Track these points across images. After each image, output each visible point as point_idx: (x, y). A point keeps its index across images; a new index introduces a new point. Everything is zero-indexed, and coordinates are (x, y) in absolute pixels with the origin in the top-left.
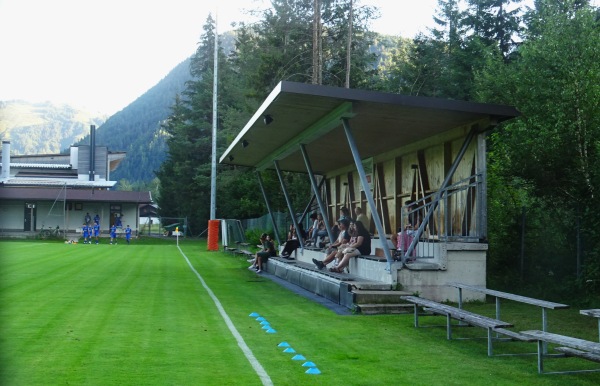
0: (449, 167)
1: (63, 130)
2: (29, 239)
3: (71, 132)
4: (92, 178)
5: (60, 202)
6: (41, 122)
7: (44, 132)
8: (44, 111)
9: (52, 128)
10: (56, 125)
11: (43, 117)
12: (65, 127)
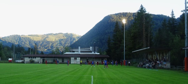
0: (166, 54)
1: (70, 40)
2: (88, 64)
3: (72, 40)
4: (95, 53)
5: (93, 57)
6: (65, 38)
7: (66, 40)
8: (66, 35)
9: (68, 39)
10: (69, 38)
11: (66, 37)
12: (71, 39)
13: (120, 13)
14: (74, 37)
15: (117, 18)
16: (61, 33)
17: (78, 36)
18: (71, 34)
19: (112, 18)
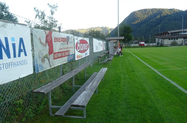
9: (104, 31)
13: (142, 10)
14: (107, 29)
15: (140, 13)
16: (99, 27)
17: (110, 28)
18: (105, 27)
19: (136, 14)
